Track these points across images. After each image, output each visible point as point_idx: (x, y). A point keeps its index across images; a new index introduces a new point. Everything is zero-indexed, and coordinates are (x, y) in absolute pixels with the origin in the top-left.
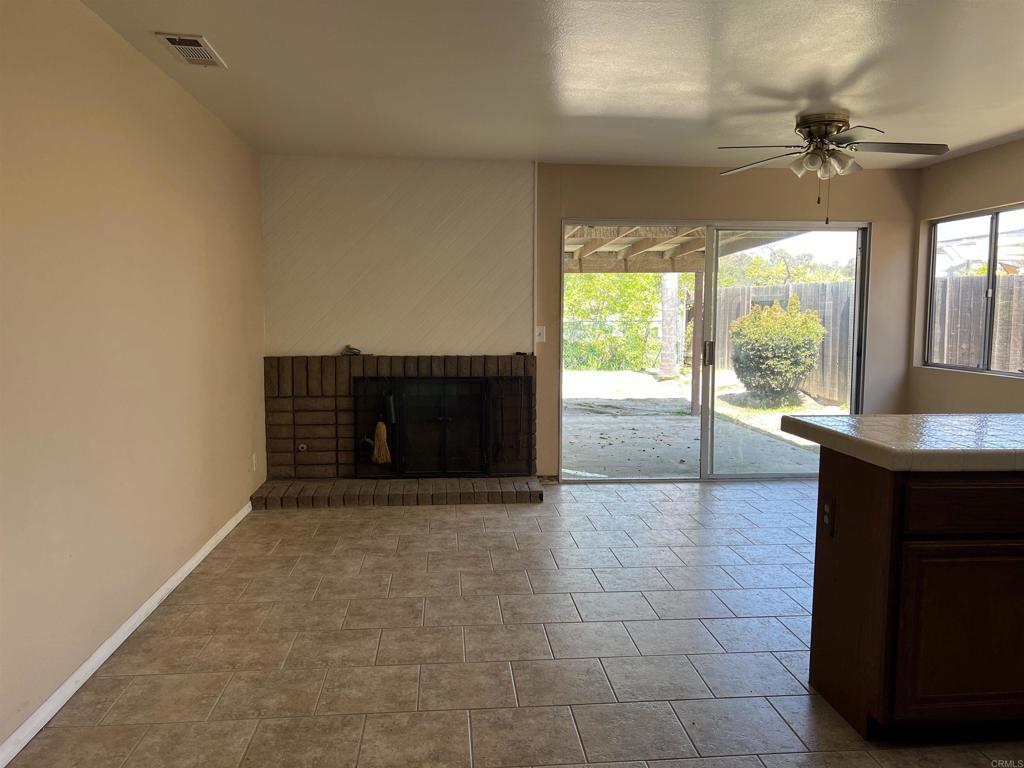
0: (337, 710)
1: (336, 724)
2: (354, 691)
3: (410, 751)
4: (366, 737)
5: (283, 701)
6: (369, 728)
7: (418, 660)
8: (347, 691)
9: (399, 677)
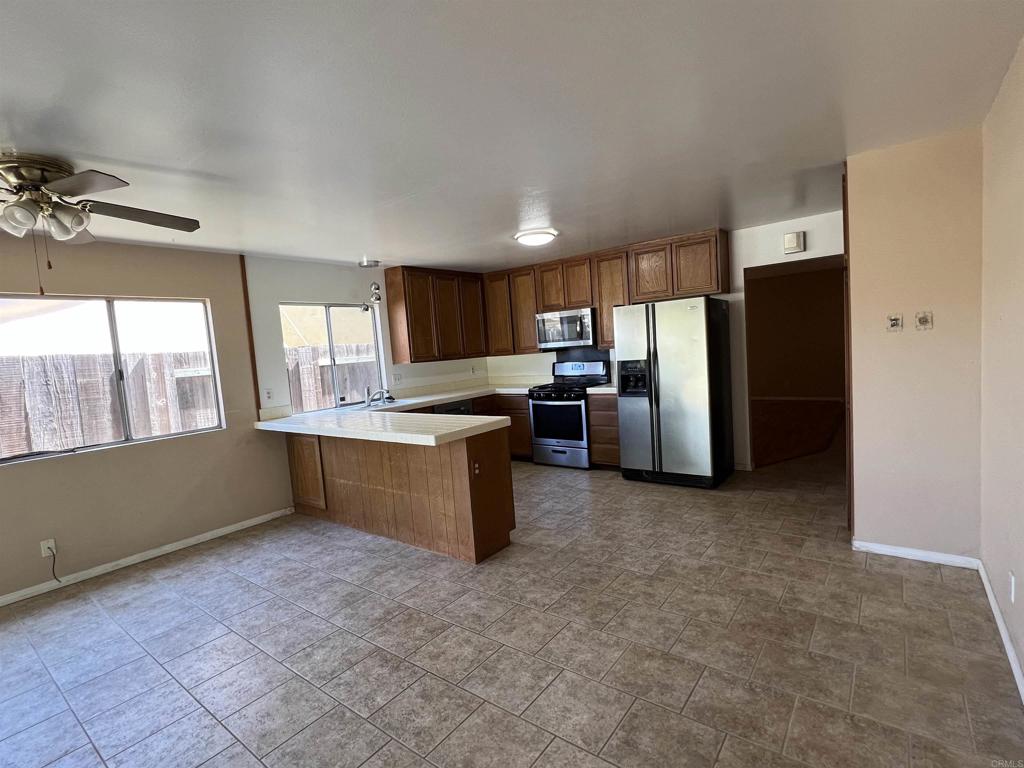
0: (748, 638)
1: (749, 627)
2: (732, 648)
3: (709, 599)
4: (732, 613)
5: (791, 659)
6: (728, 619)
7: (666, 657)
8: (737, 649)
9: (692, 647)
